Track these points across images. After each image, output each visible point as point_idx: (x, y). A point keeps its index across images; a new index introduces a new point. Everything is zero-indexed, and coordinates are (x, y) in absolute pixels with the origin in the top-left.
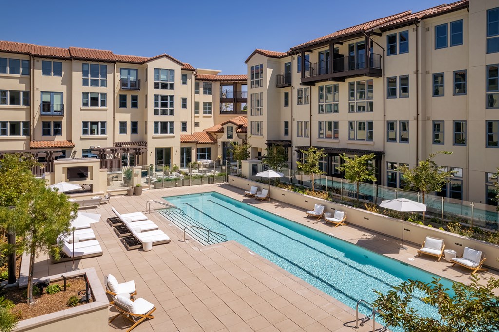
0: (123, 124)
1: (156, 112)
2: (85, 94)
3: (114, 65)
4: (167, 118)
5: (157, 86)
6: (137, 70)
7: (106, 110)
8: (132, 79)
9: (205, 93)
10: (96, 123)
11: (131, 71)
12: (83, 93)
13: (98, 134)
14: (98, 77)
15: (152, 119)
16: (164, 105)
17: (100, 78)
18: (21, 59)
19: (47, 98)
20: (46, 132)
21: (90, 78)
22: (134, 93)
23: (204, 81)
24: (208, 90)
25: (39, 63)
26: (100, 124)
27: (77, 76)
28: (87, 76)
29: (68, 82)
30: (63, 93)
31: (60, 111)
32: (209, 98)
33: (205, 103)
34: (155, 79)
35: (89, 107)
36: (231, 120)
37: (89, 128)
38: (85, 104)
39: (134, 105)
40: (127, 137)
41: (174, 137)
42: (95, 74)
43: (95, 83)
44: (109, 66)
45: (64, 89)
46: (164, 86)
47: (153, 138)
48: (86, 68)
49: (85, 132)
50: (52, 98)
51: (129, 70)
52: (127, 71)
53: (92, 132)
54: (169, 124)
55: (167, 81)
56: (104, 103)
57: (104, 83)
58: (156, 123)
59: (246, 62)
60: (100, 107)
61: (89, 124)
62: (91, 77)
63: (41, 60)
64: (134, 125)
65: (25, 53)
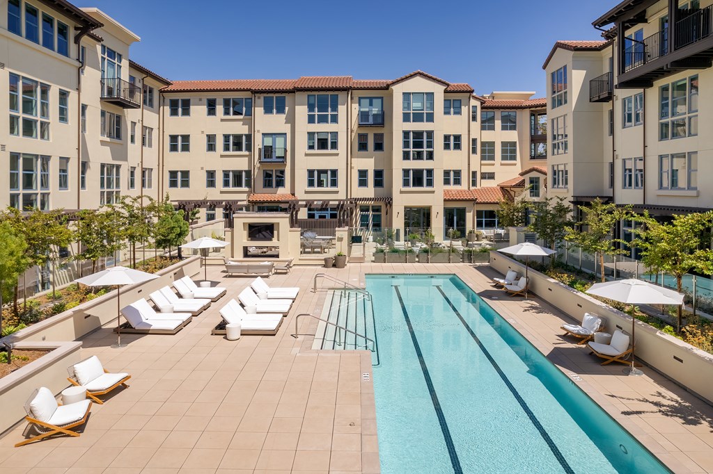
0: (363, 173)
1: (406, 156)
2: (311, 135)
3: (348, 94)
4: (423, 164)
5: (406, 118)
6: (382, 98)
7: (337, 155)
8: (375, 110)
9: (504, 128)
10: (325, 172)
11: (374, 100)
12: (308, 133)
13: (327, 186)
14: (327, 111)
15: (399, 165)
16: (418, 144)
17: (330, 113)
18: (244, 97)
19: (268, 142)
20: (268, 184)
21: (316, 113)
22: (379, 131)
23: (502, 110)
24: (509, 124)
25: (260, 100)
26: (329, 172)
27: (302, 111)
28: (313, 111)
29: (291, 120)
30: (285, 134)
31: (283, 157)
32: (512, 136)
33: (504, 144)
34: (404, 108)
35: (316, 151)
36: (536, 167)
37: (316, 177)
38: (311, 147)
39: (379, 146)
40: (369, 191)
41: (433, 192)
42: (323, 108)
43: (323, 119)
44: (341, 96)
45: (287, 129)
46: (418, 118)
47: (402, 192)
48: (312, 101)
49: (311, 183)
50: (274, 142)
51: (371, 99)
52: (368, 100)
53: (320, 184)
54: (425, 172)
55: (423, 110)
56: (334, 145)
57: (335, 119)
58: (406, 172)
59: (544, 67)
60: (329, 151)
61: (316, 173)
62: (318, 112)
63: (262, 96)
64: (378, 174)
65: (247, 90)
